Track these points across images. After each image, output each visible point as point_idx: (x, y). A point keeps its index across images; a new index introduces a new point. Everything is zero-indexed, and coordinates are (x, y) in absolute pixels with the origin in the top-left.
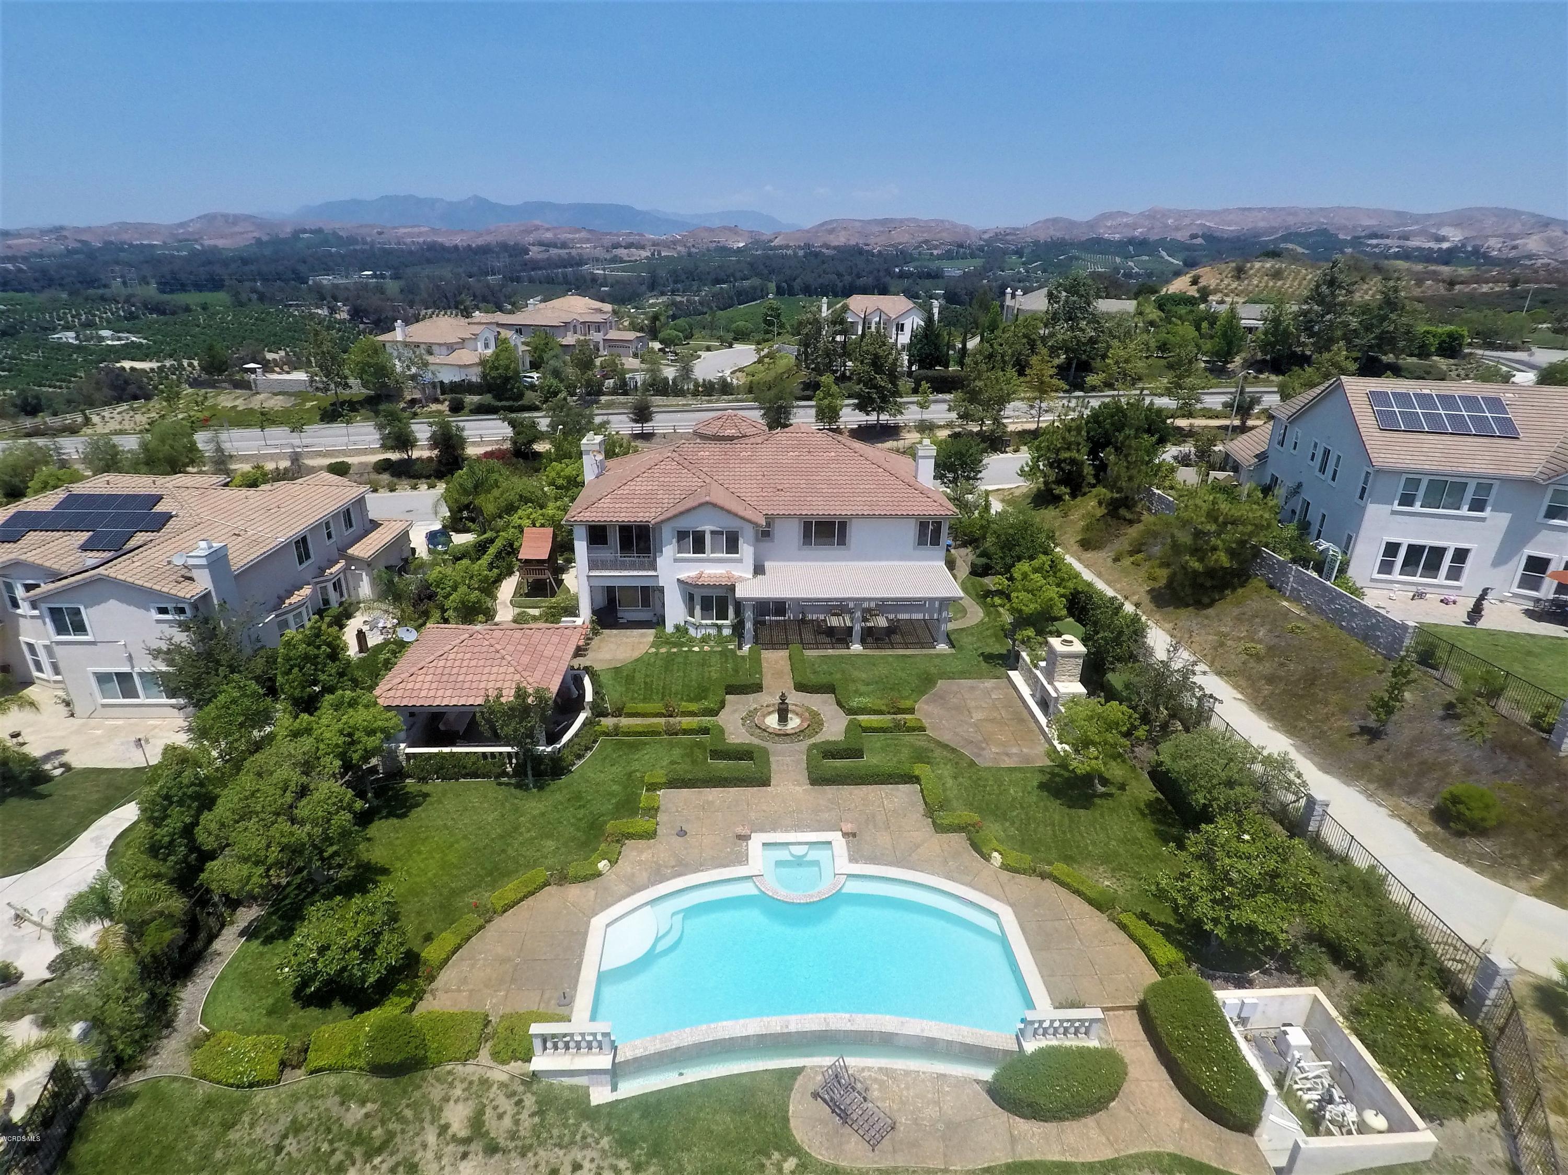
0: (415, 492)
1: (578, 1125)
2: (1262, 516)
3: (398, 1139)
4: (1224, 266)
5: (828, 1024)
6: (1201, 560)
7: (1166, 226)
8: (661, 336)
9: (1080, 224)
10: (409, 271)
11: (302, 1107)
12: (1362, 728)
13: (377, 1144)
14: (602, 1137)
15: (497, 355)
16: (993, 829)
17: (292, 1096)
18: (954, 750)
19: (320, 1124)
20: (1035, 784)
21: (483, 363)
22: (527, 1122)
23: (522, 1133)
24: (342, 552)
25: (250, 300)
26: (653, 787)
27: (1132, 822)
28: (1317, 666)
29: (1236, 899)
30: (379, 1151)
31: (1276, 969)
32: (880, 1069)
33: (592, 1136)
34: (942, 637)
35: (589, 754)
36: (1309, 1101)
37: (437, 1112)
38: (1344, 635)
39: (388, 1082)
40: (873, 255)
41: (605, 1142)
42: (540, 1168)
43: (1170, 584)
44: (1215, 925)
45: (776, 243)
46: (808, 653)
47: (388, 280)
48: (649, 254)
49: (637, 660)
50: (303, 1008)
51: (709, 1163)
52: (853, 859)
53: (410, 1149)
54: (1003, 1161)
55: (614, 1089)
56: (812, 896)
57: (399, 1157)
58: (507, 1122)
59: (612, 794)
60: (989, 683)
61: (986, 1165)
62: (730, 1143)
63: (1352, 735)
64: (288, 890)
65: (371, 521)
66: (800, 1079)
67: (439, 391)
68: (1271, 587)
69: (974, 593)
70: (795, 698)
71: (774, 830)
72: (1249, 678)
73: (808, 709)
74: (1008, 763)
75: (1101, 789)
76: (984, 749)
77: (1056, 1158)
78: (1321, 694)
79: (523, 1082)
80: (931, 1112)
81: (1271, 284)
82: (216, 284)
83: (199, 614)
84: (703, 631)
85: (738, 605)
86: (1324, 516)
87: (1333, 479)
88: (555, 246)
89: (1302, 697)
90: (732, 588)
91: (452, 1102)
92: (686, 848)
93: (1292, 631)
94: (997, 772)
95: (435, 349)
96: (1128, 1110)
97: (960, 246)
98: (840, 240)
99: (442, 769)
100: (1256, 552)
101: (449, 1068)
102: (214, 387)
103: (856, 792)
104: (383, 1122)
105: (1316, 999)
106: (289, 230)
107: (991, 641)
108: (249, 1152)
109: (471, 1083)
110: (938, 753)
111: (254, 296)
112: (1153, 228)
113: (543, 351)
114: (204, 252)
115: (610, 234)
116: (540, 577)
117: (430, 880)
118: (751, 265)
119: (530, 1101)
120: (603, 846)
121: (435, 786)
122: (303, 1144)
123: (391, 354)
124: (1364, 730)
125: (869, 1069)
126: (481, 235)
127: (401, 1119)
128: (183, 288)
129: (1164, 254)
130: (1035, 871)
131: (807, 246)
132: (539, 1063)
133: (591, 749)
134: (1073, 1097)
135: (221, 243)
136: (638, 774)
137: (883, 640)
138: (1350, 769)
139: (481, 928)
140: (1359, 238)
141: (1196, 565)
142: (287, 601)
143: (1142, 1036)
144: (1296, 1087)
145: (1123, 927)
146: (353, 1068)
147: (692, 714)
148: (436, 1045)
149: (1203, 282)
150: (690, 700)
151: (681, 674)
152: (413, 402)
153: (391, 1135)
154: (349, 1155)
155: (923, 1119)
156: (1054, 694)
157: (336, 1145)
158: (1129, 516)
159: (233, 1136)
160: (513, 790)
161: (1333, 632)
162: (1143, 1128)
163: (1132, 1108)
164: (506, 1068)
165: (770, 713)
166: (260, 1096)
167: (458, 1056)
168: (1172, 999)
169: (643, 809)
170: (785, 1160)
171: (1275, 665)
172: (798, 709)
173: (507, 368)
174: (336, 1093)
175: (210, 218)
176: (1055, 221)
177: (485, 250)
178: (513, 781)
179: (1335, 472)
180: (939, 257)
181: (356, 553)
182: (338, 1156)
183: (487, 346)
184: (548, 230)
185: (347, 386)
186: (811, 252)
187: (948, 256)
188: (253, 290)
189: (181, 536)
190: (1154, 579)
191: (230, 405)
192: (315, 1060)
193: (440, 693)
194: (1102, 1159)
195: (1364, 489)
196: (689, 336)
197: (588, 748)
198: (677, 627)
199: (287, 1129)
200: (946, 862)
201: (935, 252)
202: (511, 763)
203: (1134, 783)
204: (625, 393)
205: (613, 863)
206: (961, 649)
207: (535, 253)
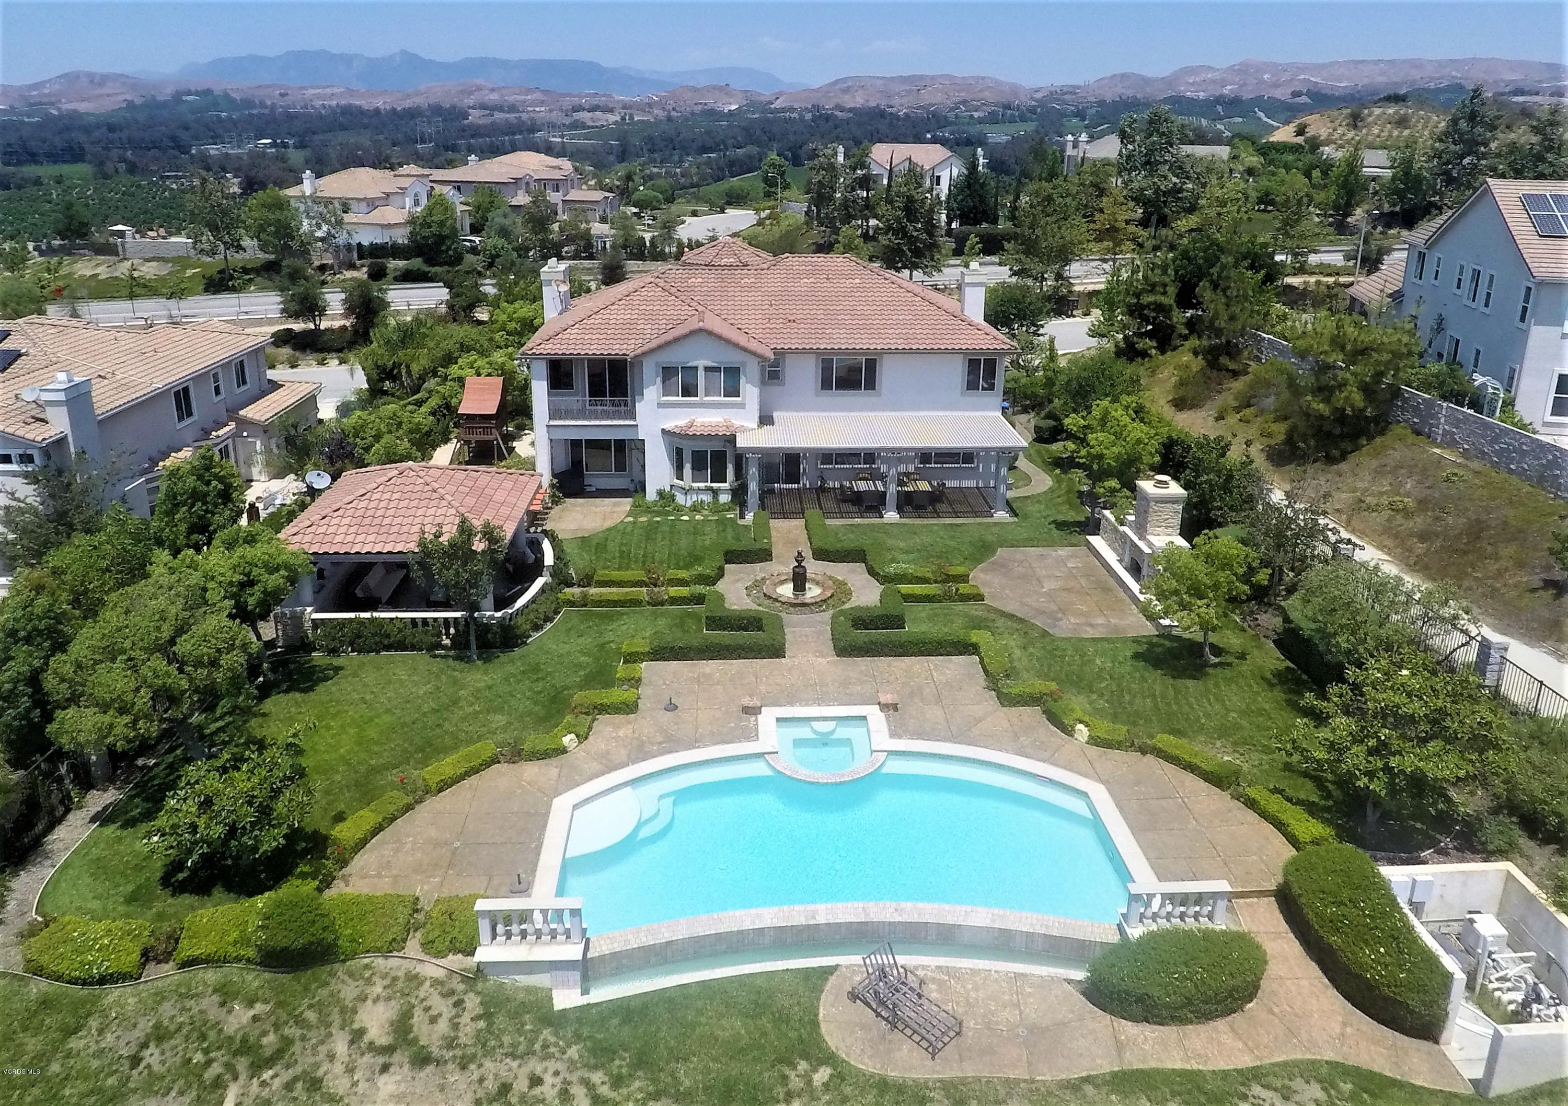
0: (323, 368)
1: (537, 1032)
2: (1399, 340)
3: (297, 1048)
4: (1336, 113)
5: (867, 915)
6: (1327, 401)
7: (1263, 82)
8: (635, 197)
9: (1156, 80)
10: (317, 138)
11: (168, 1009)
12: (1545, 581)
13: (268, 1052)
14: (569, 1046)
15: (430, 210)
16: (1077, 703)
17: (156, 994)
18: (1021, 620)
19: (193, 1030)
20: (1129, 654)
21: (412, 221)
22: (469, 1029)
23: (463, 1040)
24: (232, 413)
25: (117, 171)
26: (632, 658)
27: (1257, 693)
28: (1484, 517)
29: (1395, 744)
30: (270, 1062)
31: (1455, 848)
32: (939, 968)
33: (556, 1045)
34: (1000, 503)
35: (549, 626)
36: (1510, 1002)
37: (347, 1014)
38: (1514, 479)
39: (284, 978)
40: (898, 118)
41: (573, 1052)
42: (486, 1084)
43: (1290, 440)
44: (1371, 780)
45: (777, 104)
46: (829, 522)
47: (291, 150)
48: (618, 118)
49: (609, 529)
50: (173, 895)
51: (713, 1075)
52: (893, 735)
53: (311, 1060)
54: (1107, 1069)
55: (585, 992)
56: (843, 776)
57: (298, 1069)
58: (443, 1026)
59: (580, 666)
60: (1063, 552)
61: (1084, 1074)
62: (741, 1051)
63: (1535, 590)
64: (156, 770)
65: (270, 381)
66: (832, 980)
67: (355, 256)
68: (1418, 433)
69: (1039, 460)
70: (813, 567)
71: (791, 703)
72: (1396, 537)
73: (831, 578)
74: (1090, 633)
75: (1214, 660)
76: (1061, 619)
77: (1178, 1066)
78: (1489, 548)
79: (465, 979)
80: (1008, 1015)
81: (1396, 133)
82: (74, 154)
83: (51, 464)
84: (695, 498)
85: (740, 460)
86: (1478, 352)
87: (1487, 305)
88: (501, 109)
89: (1466, 553)
90: (732, 439)
91: (369, 1002)
92: (677, 724)
93: (1448, 480)
94: (1079, 644)
95: (354, 205)
96: (1271, 1012)
97: (1007, 107)
98: (857, 100)
99: (360, 637)
100: (1396, 393)
101: (366, 961)
102: (69, 254)
103: (895, 664)
104: (277, 1026)
105: (1510, 877)
106: (169, 90)
107: (1064, 508)
108: (95, 1064)
109: (395, 979)
110: (1000, 622)
111: (122, 167)
112: (1245, 84)
113: (488, 210)
114: (61, 117)
115: (569, 95)
116: (486, 438)
117: (342, 757)
118: (746, 130)
119: (472, 1002)
120: (569, 718)
121: (349, 659)
122: (168, 1054)
123: (297, 209)
124: (1549, 584)
125: (924, 967)
126: (409, 96)
127: (300, 1022)
128: (33, 158)
129: (1261, 115)
130: (1133, 744)
131: (816, 107)
132: (486, 953)
133: (551, 620)
134: (1196, 986)
135: (83, 107)
136: (613, 646)
137: (924, 507)
138: (1534, 629)
139: (409, 808)
140: (1503, 94)
141: (1322, 408)
142: (161, 464)
143: (1284, 927)
144: (1491, 986)
145: (1251, 804)
146: (238, 959)
147: (683, 583)
148: (349, 931)
149: (1310, 132)
150: (679, 568)
151: (667, 542)
152: (322, 268)
153: (287, 1042)
154: (229, 1067)
155: (997, 1023)
156: (1147, 550)
157: (212, 1055)
158: (1232, 366)
159: (74, 1043)
160: (450, 661)
161: (1500, 477)
162: (1291, 1032)
163: (1276, 1010)
164: (442, 962)
165: (782, 582)
166: (113, 994)
167: (379, 944)
168: (1321, 870)
169: (619, 679)
170: (815, 1070)
171: (1429, 520)
172: (819, 578)
173: (442, 224)
174: (215, 991)
175: (71, 78)
176: (1124, 76)
177: (412, 114)
178: (452, 653)
179: (1489, 294)
180: (981, 121)
181: (250, 416)
182: (216, 1069)
183: (417, 203)
184: (493, 90)
185: (240, 248)
186: (821, 115)
187: (993, 119)
188: (123, 160)
189: (32, 375)
190: (1270, 435)
191: (88, 273)
192: (187, 949)
193: (360, 538)
194: (1239, 1067)
195: (1525, 309)
196: (670, 200)
197: (548, 619)
198: (661, 493)
199: (148, 1036)
200: (1016, 737)
201: (976, 115)
202: (447, 634)
203: (1256, 652)
204: (591, 257)
205: (582, 738)
206: (1026, 517)
207: (475, 117)
